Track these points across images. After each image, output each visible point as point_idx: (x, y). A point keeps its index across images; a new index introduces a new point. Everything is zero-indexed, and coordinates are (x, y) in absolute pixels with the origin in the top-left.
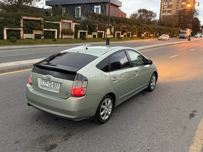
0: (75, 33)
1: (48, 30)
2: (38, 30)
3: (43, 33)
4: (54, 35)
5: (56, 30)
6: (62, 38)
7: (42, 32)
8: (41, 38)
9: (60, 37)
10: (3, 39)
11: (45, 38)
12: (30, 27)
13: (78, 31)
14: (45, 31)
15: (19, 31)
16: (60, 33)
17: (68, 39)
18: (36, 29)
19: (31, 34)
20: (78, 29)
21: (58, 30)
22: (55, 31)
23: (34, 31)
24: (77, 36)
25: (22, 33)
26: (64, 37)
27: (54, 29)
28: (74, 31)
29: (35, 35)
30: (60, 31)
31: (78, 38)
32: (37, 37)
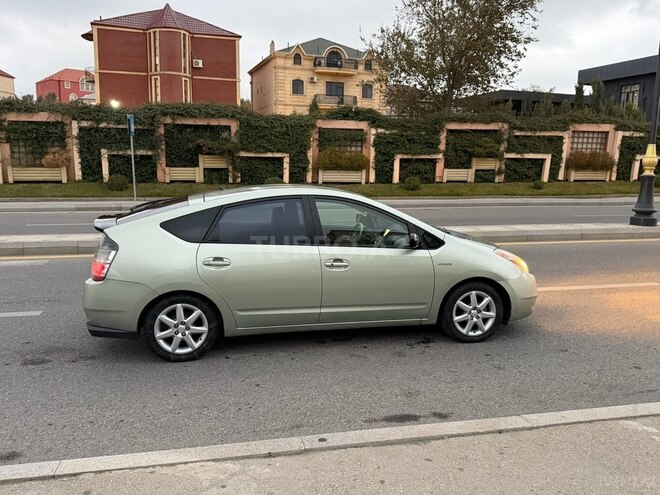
0: (619, 163)
1: (518, 156)
2: (484, 157)
3: (503, 167)
4: (541, 171)
5: (548, 158)
6: (566, 180)
7: (498, 164)
8: (493, 182)
9: (561, 177)
10: (391, 182)
11: (508, 179)
12: (465, 152)
13: (634, 156)
14: (511, 159)
15: (434, 162)
16: (563, 165)
17: (589, 183)
18: (479, 156)
19: (466, 168)
20: (633, 149)
21: (553, 156)
22: (544, 160)
23: (474, 160)
24: (629, 174)
25: (440, 166)
26: (574, 176)
27: (539, 153)
28: (616, 157)
29: (477, 171)
30: (561, 159)
31: (631, 180)
32: (484, 177)
